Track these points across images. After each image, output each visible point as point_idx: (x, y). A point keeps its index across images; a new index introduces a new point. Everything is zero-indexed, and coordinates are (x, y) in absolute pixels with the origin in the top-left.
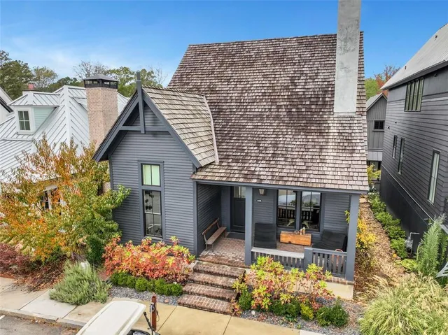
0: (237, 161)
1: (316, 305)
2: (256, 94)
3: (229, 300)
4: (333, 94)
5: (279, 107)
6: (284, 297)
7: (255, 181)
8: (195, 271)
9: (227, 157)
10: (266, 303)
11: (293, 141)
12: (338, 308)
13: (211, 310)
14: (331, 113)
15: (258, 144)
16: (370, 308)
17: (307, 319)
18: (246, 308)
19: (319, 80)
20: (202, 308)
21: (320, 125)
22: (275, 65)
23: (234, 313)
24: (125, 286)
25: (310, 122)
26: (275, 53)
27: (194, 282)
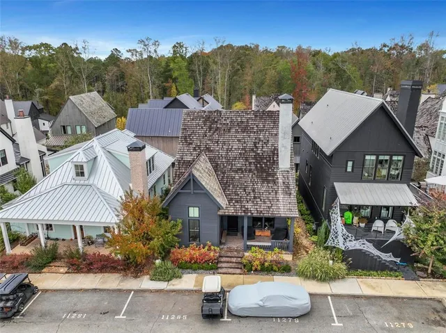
0: (237, 202)
1: (279, 265)
2: (235, 153)
3: (241, 268)
4: (278, 156)
5: (250, 163)
6: (266, 264)
7: (249, 214)
8: (220, 256)
9: (232, 199)
10: (259, 268)
11: (262, 188)
12: (287, 265)
13: (234, 274)
14: (278, 168)
15: (245, 190)
16: (299, 263)
17: (275, 271)
18: (250, 270)
19: (269, 145)
20: (230, 274)
21: (273, 177)
22: (244, 132)
23: (244, 274)
24: (187, 268)
25: (269, 175)
26: (242, 122)
27: (221, 262)
